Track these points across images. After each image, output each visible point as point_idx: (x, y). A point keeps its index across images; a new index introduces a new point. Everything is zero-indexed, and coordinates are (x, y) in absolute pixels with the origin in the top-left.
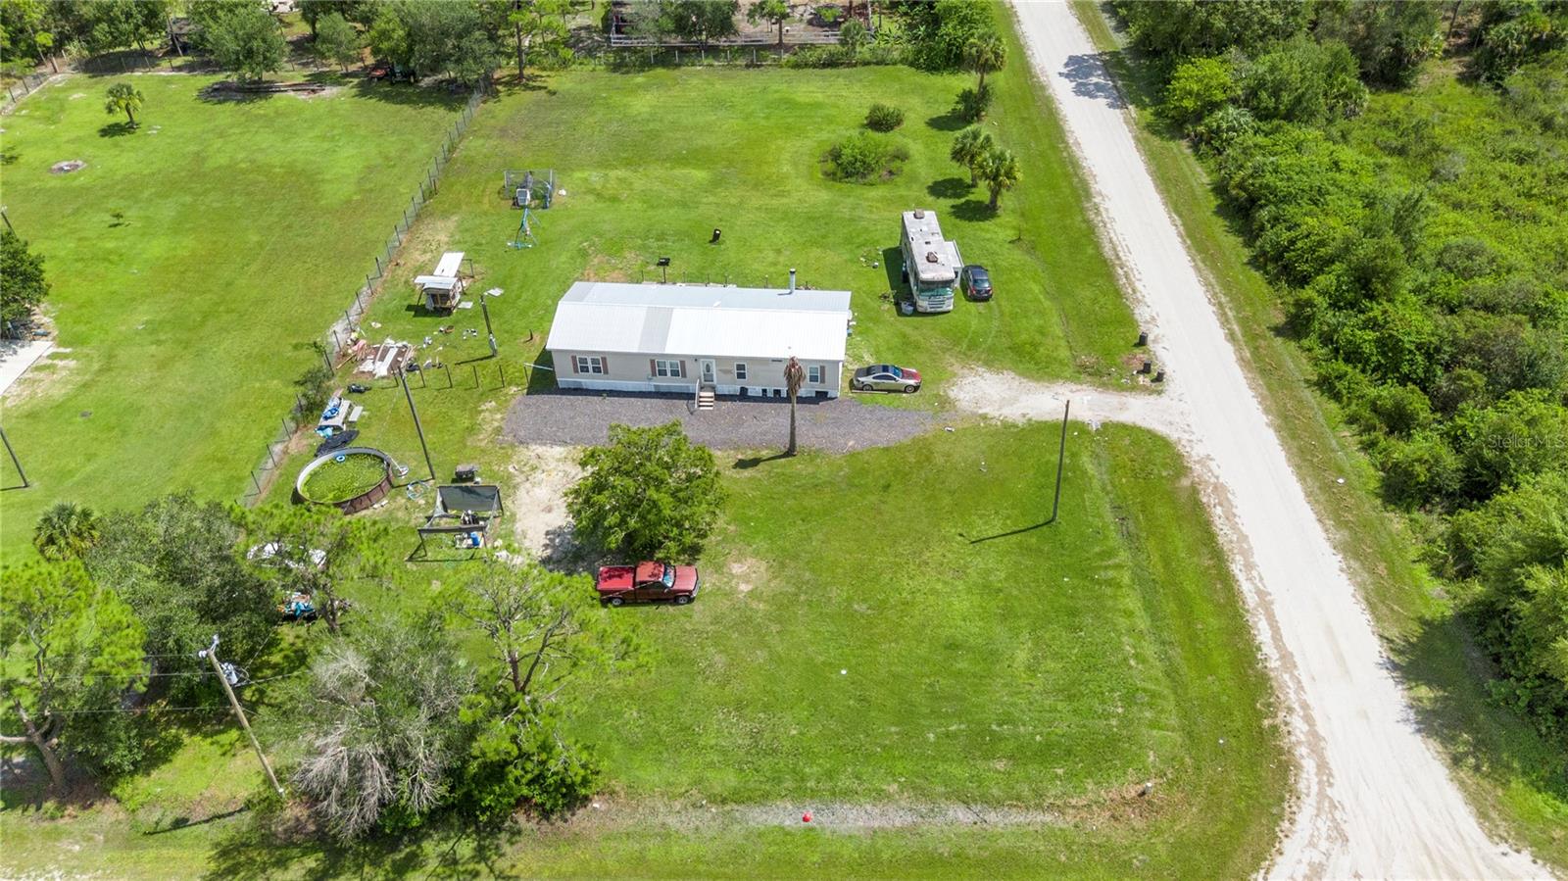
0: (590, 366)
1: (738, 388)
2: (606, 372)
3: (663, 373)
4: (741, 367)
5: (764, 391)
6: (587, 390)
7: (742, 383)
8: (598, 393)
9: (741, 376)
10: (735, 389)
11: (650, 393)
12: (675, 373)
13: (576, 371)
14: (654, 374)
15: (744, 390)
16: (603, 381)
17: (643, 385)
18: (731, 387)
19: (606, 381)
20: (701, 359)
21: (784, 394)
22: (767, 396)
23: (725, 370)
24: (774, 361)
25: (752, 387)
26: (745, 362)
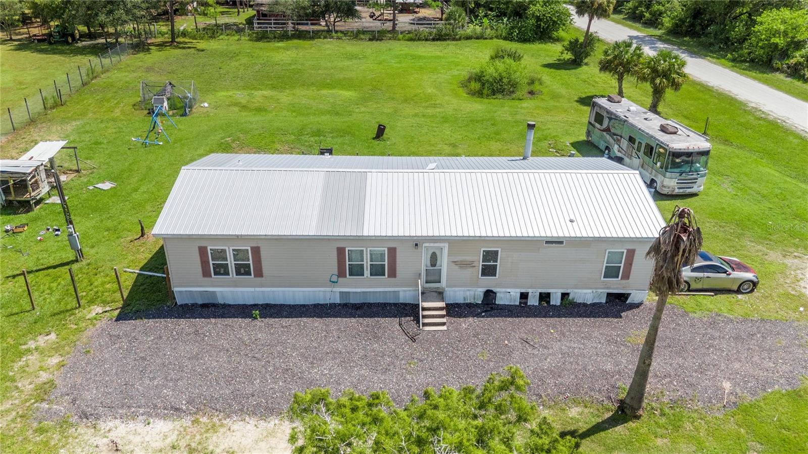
0: (231, 262)
1: (480, 292)
2: (259, 273)
3: (357, 271)
4: (491, 256)
5: (524, 296)
6: (225, 306)
7: (488, 282)
8: (244, 311)
9: (489, 271)
10: (474, 294)
11: (333, 306)
12: (377, 271)
13: (206, 274)
14: (341, 274)
15: (489, 295)
16: (252, 289)
17: (321, 294)
18: (469, 290)
19: (258, 289)
20: (426, 242)
21: (556, 300)
22: (528, 304)
23: (461, 261)
24: (547, 242)
25: (504, 290)
26: (498, 248)
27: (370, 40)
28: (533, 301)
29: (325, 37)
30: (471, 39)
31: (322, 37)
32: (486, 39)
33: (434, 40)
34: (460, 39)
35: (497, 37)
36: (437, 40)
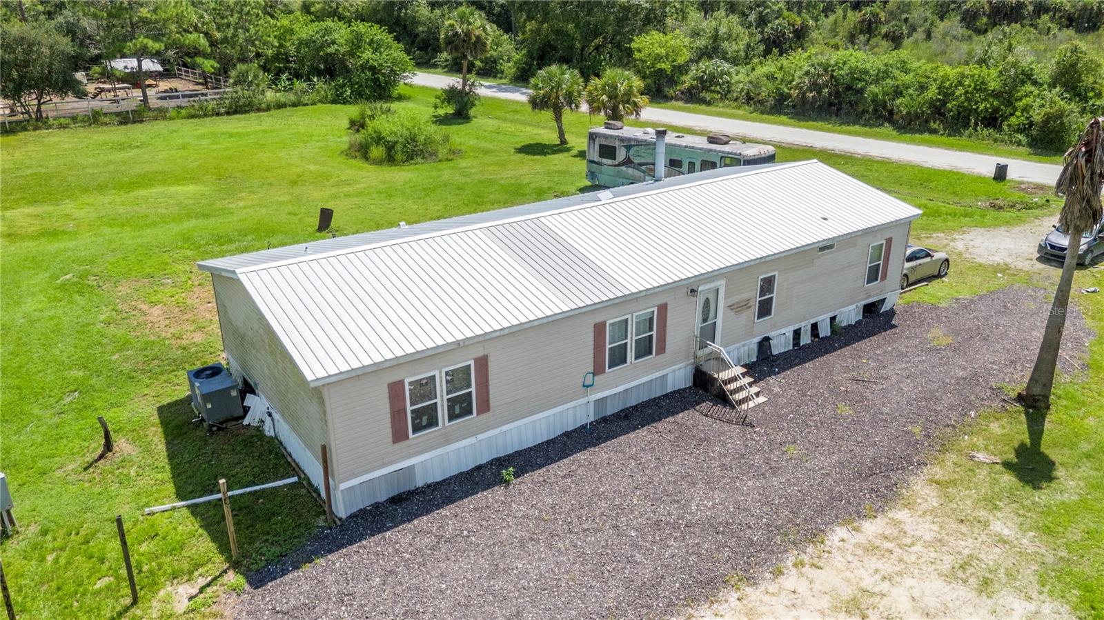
0: (442, 399)
1: (755, 344)
2: (485, 406)
3: (618, 357)
4: (767, 287)
5: (796, 335)
7: (764, 326)
9: (765, 309)
10: (750, 348)
12: (644, 347)
13: (399, 435)
14: (598, 369)
15: (764, 344)
16: (472, 440)
17: (571, 412)
18: (744, 345)
19: (480, 437)
20: (701, 285)
21: (825, 331)
22: (801, 344)
23: (738, 303)
24: (822, 249)
25: (778, 332)
26: (775, 270)
27: (121, 123)
28: (806, 339)
29: (36, 129)
30: (286, 107)
31: (31, 128)
32: (307, 104)
33: (228, 113)
34: (268, 109)
35: (321, 101)
36: (235, 112)
